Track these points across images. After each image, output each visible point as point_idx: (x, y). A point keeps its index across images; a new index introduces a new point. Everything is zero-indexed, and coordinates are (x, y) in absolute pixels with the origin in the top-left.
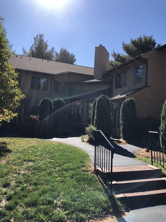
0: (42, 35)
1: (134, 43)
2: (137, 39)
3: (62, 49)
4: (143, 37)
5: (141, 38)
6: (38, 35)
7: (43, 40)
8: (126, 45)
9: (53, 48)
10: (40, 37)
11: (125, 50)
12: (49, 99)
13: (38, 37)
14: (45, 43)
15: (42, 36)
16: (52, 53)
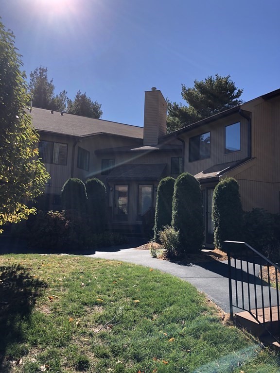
0: (45, 68)
1: (199, 86)
2: (204, 81)
3: (79, 94)
4: (214, 78)
5: (211, 79)
6: (37, 70)
7: (46, 78)
8: (189, 90)
9: (64, 92)
10: (40, 73)
11: (186, 99)
12: (78, 181)
13: (38, 72)
14: (49, 83)
15: (43, 71)
16: (62, 99)
